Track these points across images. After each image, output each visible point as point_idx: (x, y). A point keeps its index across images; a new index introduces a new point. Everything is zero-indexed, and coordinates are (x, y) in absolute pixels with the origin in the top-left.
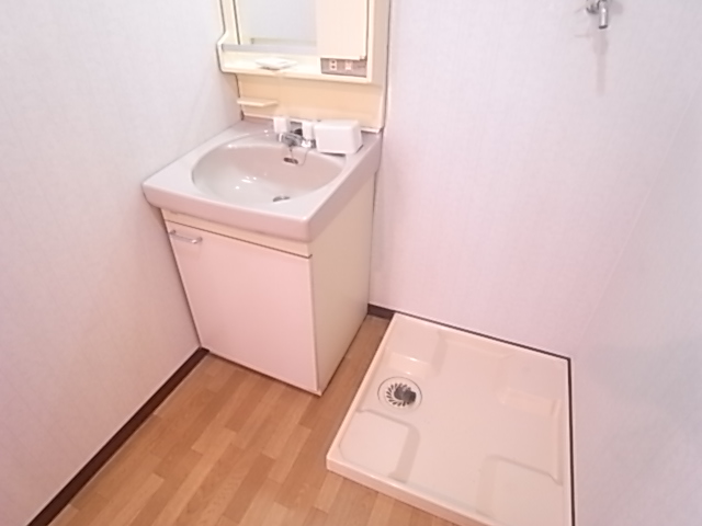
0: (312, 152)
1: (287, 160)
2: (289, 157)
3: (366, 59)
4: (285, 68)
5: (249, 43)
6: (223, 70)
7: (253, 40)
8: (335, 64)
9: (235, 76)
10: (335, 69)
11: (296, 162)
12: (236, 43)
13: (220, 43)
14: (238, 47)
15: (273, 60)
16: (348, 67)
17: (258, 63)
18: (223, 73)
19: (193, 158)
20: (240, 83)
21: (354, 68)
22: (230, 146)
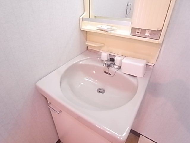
0: (119, 72)
1: (105, 72)
2: (107, 71)
3: (161, 30)
4: (111, 31)
5: (94, 18)
6: (82, 29)
7: (95, 17)
8: (140, 31)
9: (86, 32)
10: (139, 34)
11: (110, 74)
12: (89, 18)
13: (81, 17)
14: (89, 19)
15: (105, 27)
16: (147, 34)
17: (97, 27)
18: (81, 30)
19: (63, 69)
20: (88, 35)
21: (150, 34)
22: (81, 63)
